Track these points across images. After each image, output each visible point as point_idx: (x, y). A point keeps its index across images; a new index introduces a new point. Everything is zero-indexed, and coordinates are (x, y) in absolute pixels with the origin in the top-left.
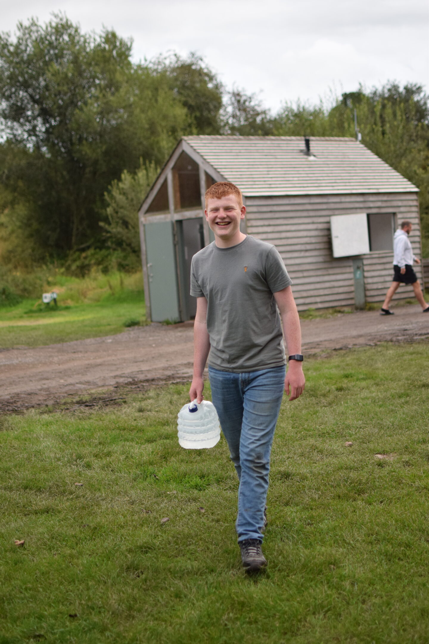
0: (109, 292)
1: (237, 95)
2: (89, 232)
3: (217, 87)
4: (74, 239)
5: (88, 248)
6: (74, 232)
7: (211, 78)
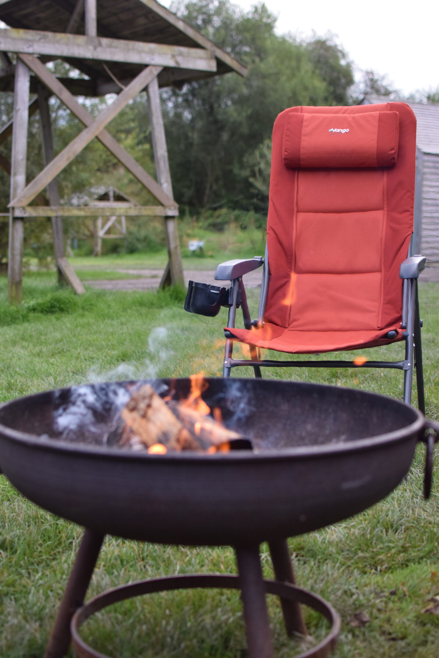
0: (251, 246)
1: (369, 73)
2: (223, 192)
3: (349, 65)
4: (206, 199)
5: (221, 207)
6: (207, 192)
7: (344, 56)
